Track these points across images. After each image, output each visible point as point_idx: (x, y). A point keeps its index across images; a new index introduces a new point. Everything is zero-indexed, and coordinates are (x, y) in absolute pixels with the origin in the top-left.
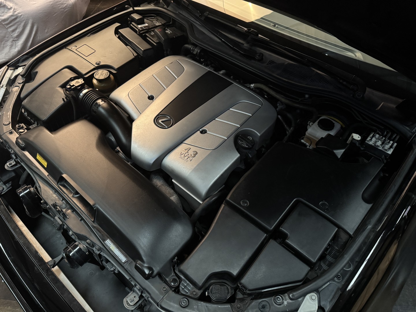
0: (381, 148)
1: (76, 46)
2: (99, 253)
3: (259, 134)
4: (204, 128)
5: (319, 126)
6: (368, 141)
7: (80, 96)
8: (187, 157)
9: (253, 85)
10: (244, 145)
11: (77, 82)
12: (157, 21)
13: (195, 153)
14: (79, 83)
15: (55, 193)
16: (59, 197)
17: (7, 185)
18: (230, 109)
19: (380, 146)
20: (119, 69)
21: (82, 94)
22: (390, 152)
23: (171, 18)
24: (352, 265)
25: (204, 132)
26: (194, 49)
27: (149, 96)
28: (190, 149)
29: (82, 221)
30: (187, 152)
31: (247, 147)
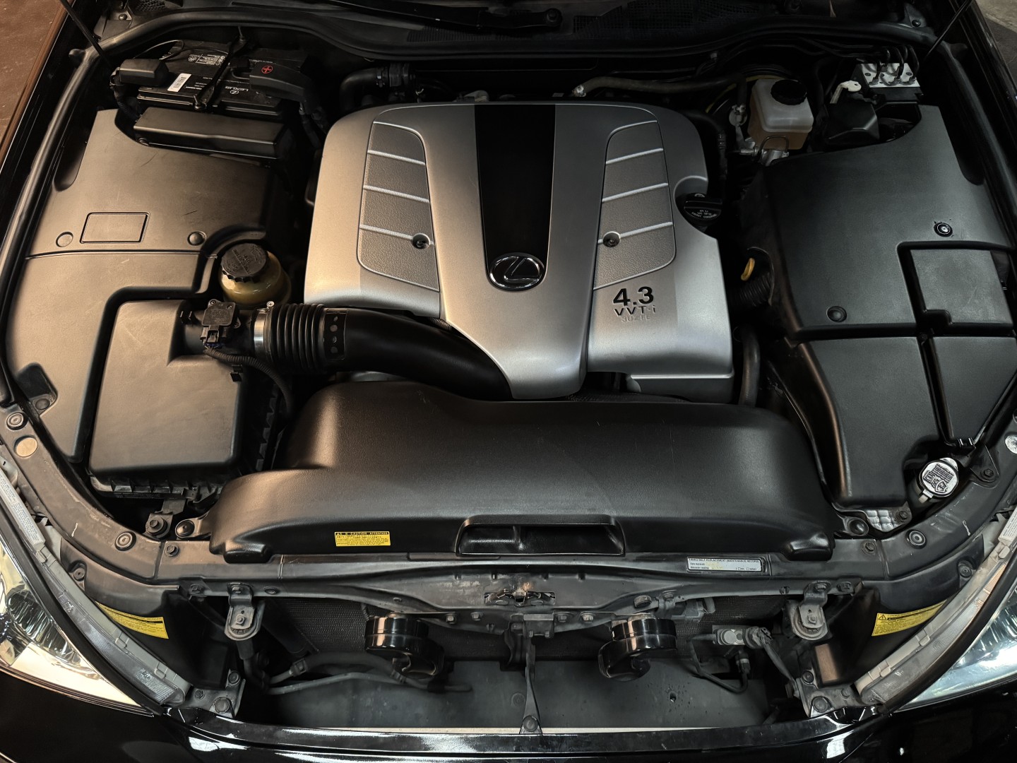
0: (899, 85)
1: (70, 234)
2: (674, 604)
3: (704, 176)
4: (604, 234)
8: (639, 309)
9: (582, 89)
10: (708, 215)
13: (646, 291)
15: (460, 577)
16: (479, 577)
17: (228, 684)
18: (608, 163)
19: (896, 82)
22: (916, 84)
23: (237, 27)
25: (611, 242)
26: (386, 76)
27: (411, 241)
28: (624, 291)
29: (587, 577)
30: (626, 301)
31: (715, 215)
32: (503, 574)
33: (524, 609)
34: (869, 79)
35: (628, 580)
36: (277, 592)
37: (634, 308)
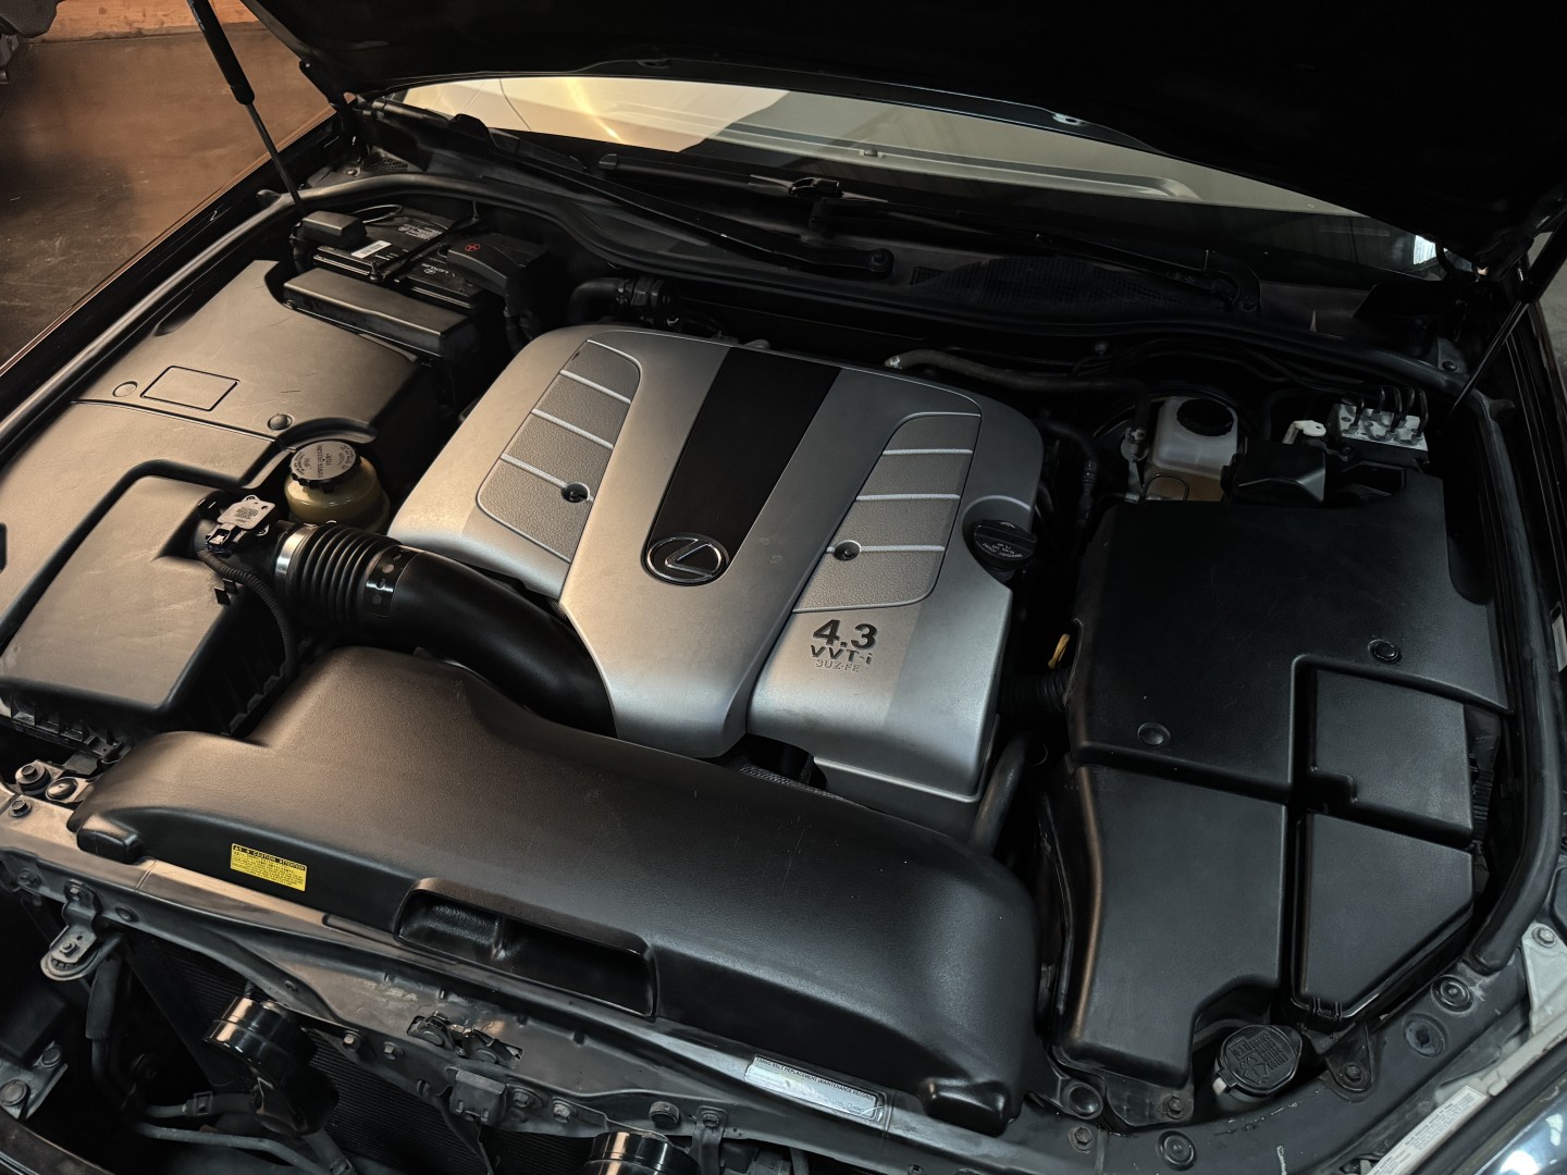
1: (135, 384)
2: (720, 1139)
3: (1027, 503)
4: (839, 541)
6: (1346, 431)
7: (277, 570)
8: (846, 654)
9: (898, 361)
10: (1008, 553)
11: (243, 513)
12: (410, 223)
13: (867, 631)
14: (254, 513)
15: (392, 980)
16: (421, 988)
17: (38, 1062)
18: (887, 452)
19: (1388, 436)
20: (377, 423)
21: (286, 556)
22: (1422, 445)
23: (471, 202)
25: (845, 553)
26: (630, 290)
27: (563, 490)
28: (834, 624)
29: (588, 1042)
30: (832, 638)
32: (459, 995)
33: (465, 1062)
34: (1344, 425)
35: (651, 1068)
36: (134, 918)
37: (840, 651)
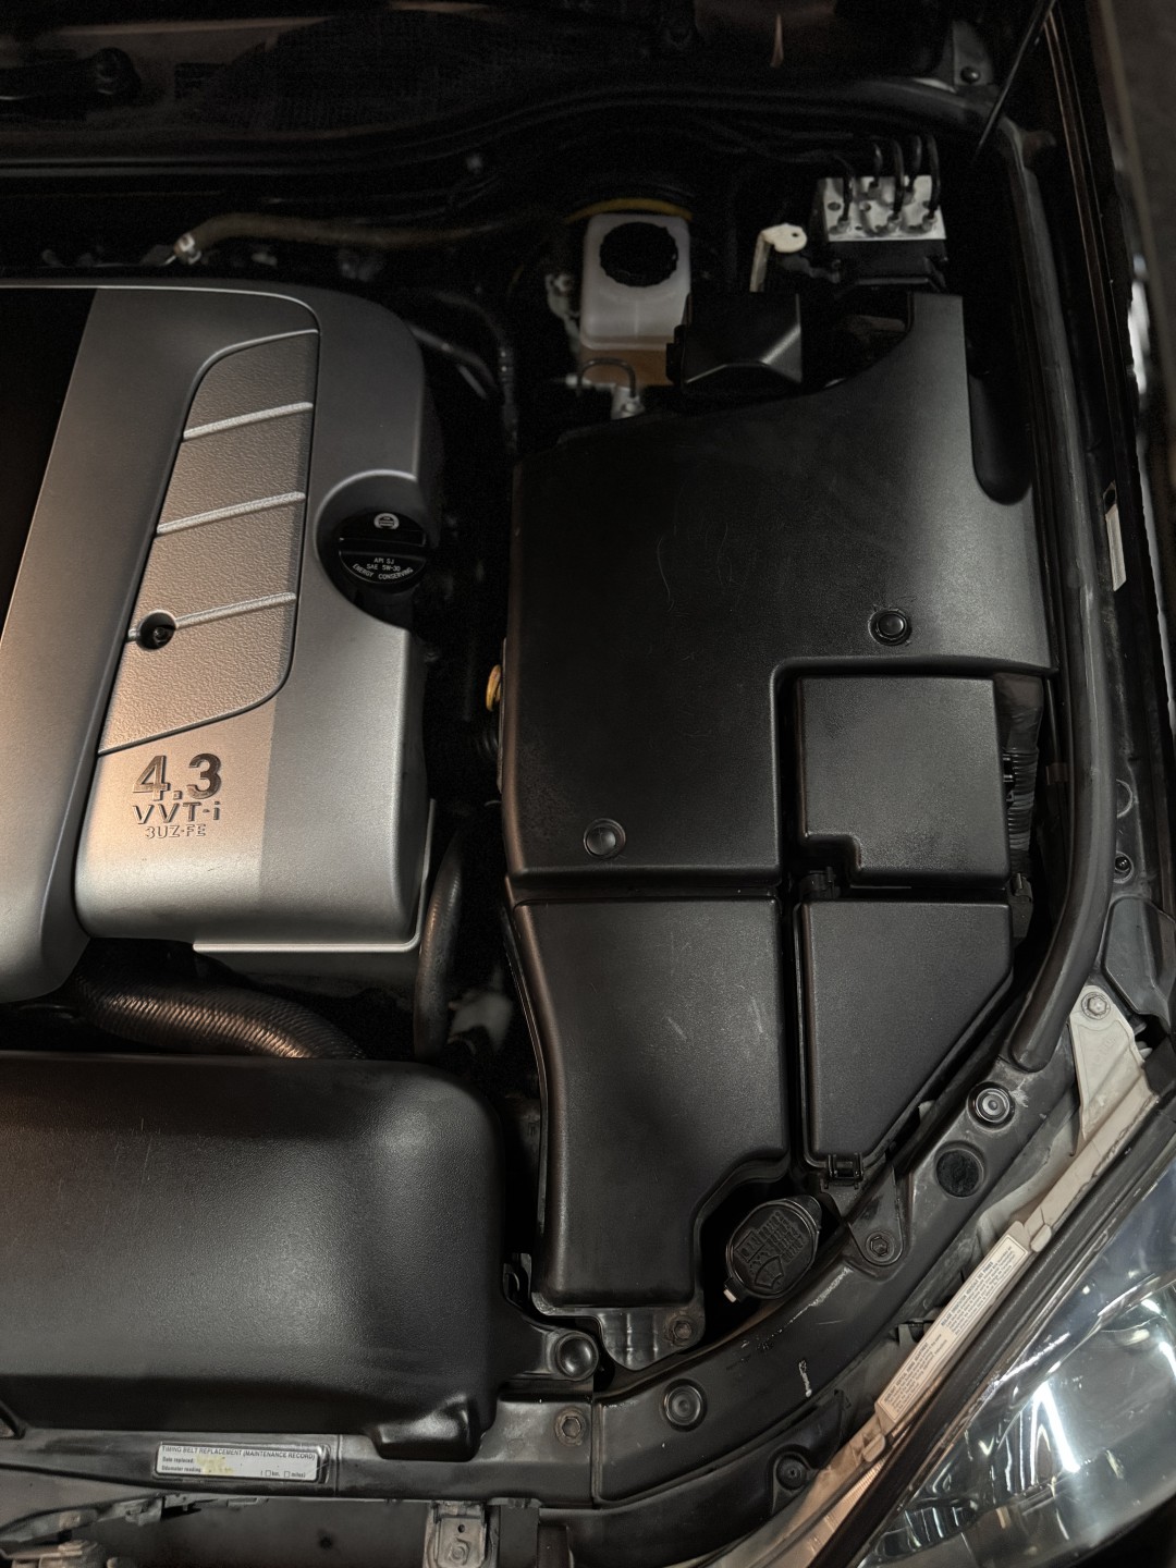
0: (897, 235)
5: (620, 279)
6: (835, 230)
8: (183, 812)
9: (191, 242)
10: (391, 572)
13: (205, 765)
18: (188, 433)
19: (891, 225)
22: (937, 232)
24: (1127, 786)
25: (157, 633)
28: (160, 763)
31: (408, 571)
34: (831, 218)
35: (43, 1477)
37: (176, 807)
